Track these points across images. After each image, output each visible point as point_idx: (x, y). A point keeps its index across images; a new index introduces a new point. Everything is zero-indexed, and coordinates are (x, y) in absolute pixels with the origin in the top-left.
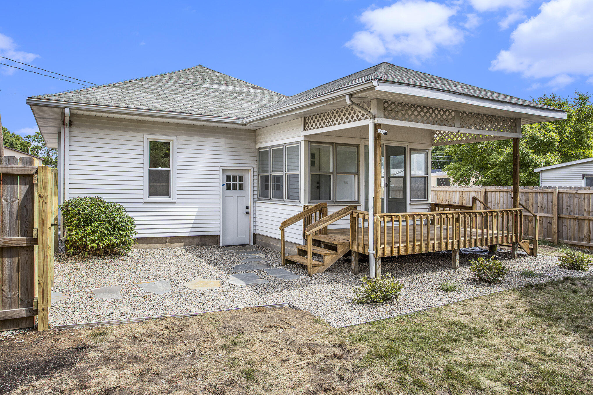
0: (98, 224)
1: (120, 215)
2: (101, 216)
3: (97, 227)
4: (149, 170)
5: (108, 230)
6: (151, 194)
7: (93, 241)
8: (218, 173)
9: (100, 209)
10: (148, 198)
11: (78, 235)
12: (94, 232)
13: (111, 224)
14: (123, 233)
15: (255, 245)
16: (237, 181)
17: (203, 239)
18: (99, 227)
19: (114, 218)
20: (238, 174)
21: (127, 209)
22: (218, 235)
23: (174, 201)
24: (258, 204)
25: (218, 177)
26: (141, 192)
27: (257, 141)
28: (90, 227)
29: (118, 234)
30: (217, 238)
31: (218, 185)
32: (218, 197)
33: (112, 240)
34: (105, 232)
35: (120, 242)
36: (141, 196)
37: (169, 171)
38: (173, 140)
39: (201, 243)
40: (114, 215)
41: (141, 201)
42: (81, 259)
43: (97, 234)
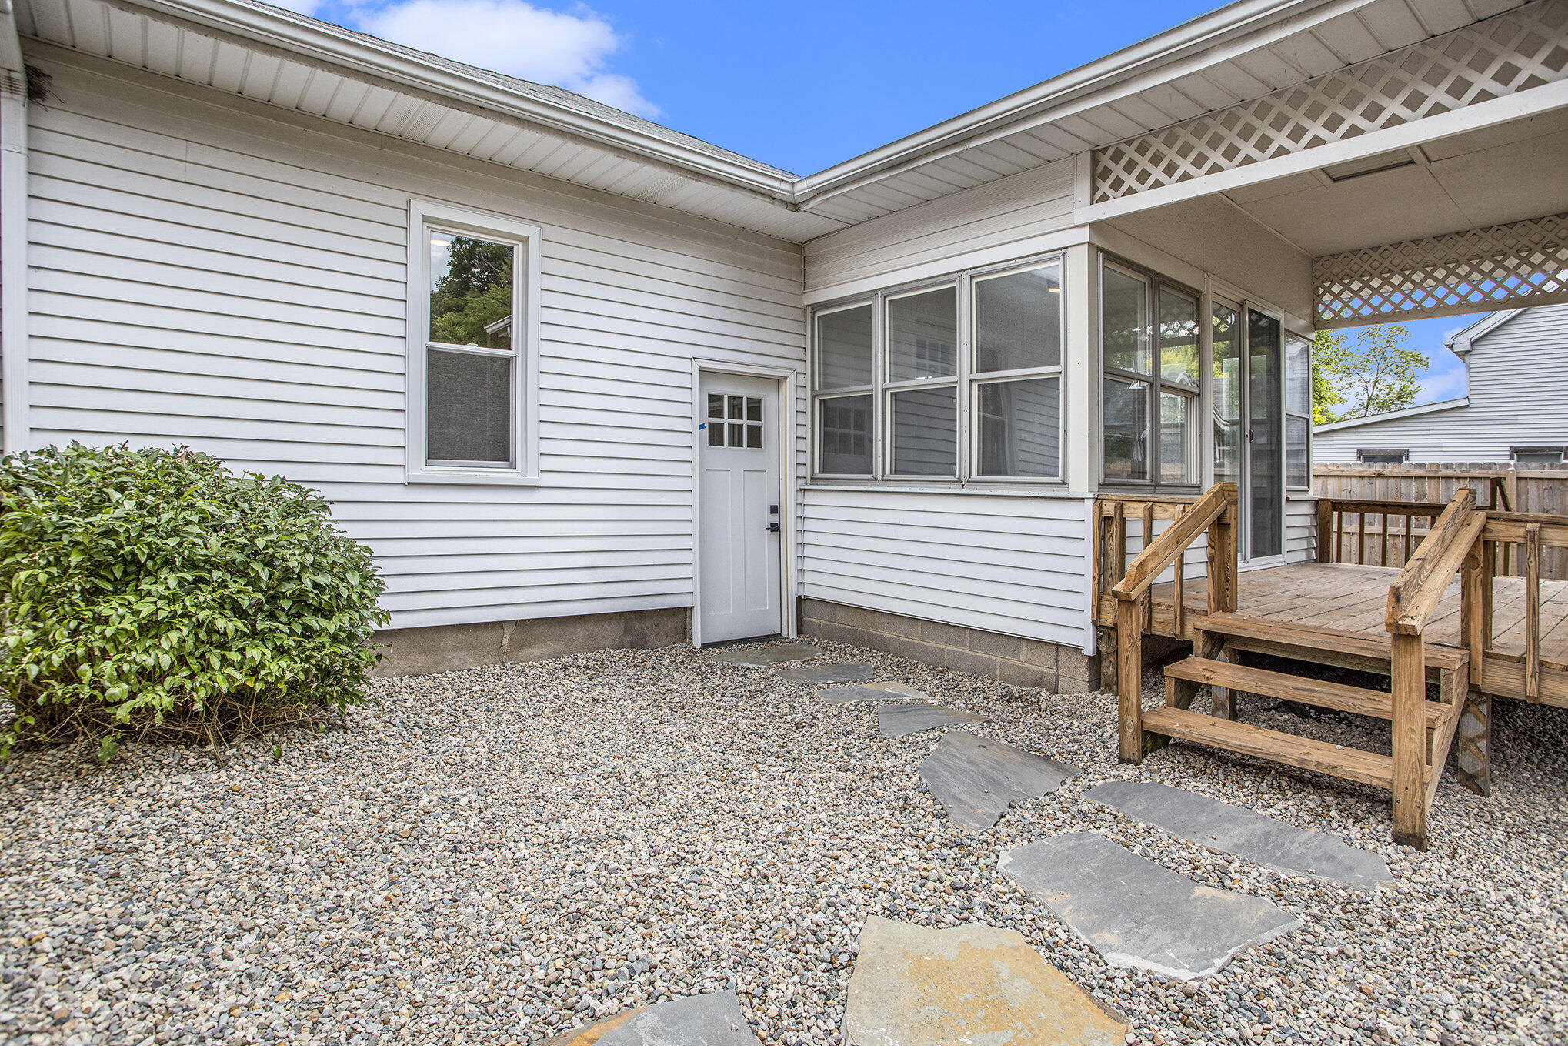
0: (181, 583)
1: (304, 537)
2: (199, 541)
3: (172, 599)
4: (430, 351)
5: (239, 612)
6: (435, 452)
7: (151, 676)
8: (685, 381)
9: (192, 505)
10: (424, 466)
11: (51, 646)
12: (150, 628)
13: (254, 582)
14: (324, 623)
15: (802, 637)
16: (740, 417)
17: (636, 624)
18: (188, 601)
19: (271, 551)
20: (746, 392)
21: (337, 511)
22: (685, 609)
23: (531, 478)
24: (810, 498)
25: (685, 395)
26: (397, 438)
27: (809, 282)
28: (132, 598)
29: (292, 633)
30: (681, 617)
31: (685, 425)
32: (686, 469)
33: (262, 665)
34: (221, 623)
35: (306, 671)
36: (397, 457)
37: (508, 361)
38: (525, 240)
39: (628, 638)
40: (274, 537)
41: (397, 475)
42: (78, 773)
43: (174, 636)
